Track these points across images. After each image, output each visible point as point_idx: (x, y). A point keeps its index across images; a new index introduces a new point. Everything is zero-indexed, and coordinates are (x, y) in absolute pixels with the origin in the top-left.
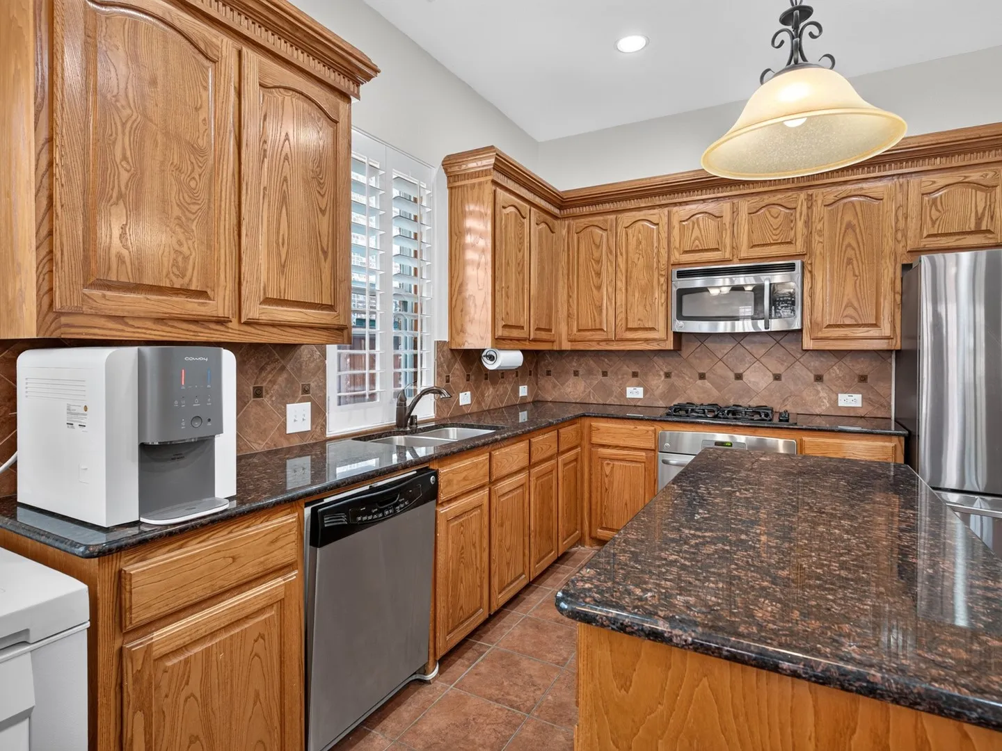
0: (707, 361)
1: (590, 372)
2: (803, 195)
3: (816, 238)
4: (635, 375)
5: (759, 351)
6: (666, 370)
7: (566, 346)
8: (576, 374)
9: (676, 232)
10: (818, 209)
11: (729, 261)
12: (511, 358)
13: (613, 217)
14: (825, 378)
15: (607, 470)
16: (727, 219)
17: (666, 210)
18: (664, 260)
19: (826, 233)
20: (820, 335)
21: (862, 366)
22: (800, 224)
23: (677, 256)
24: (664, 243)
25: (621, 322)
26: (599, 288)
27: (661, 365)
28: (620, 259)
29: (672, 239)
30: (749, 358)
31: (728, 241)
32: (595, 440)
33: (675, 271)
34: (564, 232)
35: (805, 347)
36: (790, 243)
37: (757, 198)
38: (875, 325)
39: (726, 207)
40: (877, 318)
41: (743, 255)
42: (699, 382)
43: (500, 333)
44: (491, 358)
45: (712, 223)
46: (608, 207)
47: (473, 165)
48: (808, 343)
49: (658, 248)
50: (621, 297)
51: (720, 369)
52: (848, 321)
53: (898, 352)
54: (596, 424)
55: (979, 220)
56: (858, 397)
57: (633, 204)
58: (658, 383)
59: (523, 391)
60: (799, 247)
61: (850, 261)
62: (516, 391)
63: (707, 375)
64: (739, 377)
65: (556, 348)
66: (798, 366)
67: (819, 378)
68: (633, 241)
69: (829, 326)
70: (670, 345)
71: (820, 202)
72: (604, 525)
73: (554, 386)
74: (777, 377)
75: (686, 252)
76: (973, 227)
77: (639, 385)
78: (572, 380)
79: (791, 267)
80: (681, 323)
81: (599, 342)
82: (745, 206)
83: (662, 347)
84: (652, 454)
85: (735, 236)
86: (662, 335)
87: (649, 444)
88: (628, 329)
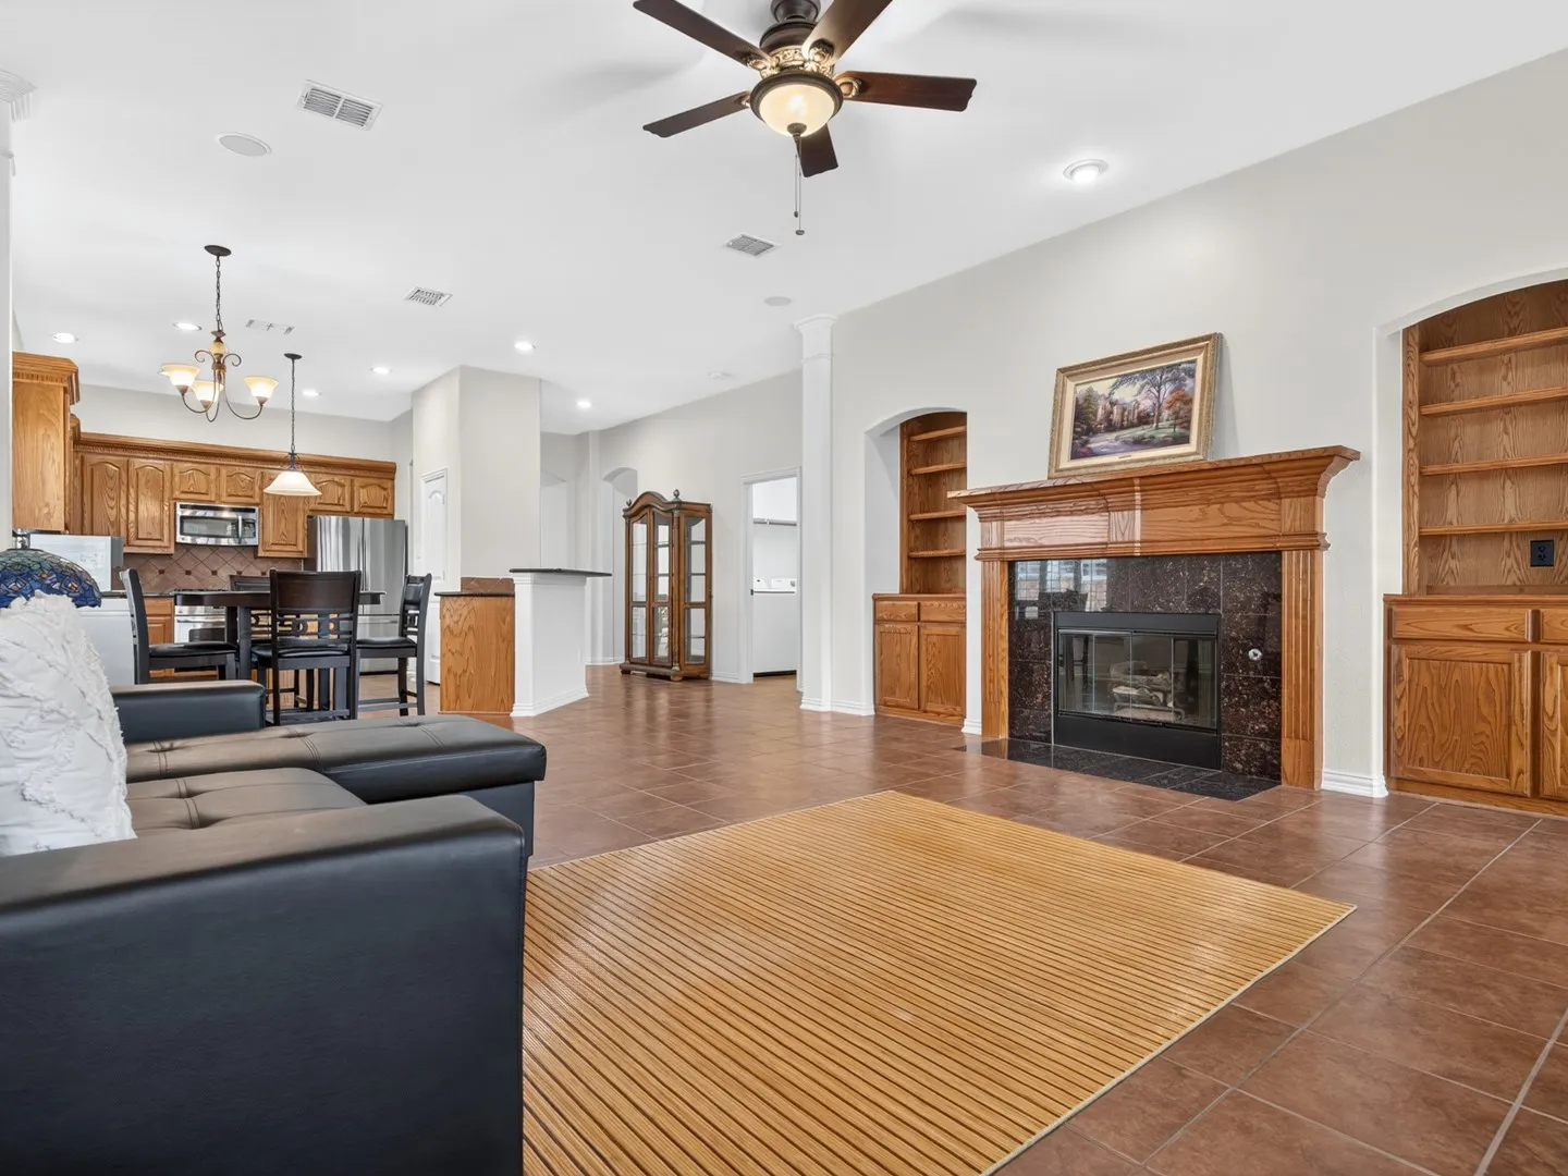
0: (193, 562)
2: (259, 471)
5: (228, 557)
6: (163, 569)
9: (177, 479)
10: (267, 481)
11: (214, 502)
13: (125, 459)
16: (213, 476)
17: (169, 463)
18: (168, 495)
20: (269, 548)
22: (257, 488)
23: (177, 494)
24: (168, 483)
25: (134, 534)
26: (113, 508)
27: (157, 565)
28: (133, 490)
29: (174, 483)
30: (223, 562)
31: (214, 490)
33: (179, 504)
35: (260, 555)
36: (251, 497)
37: (232, 468)
38: (295, 545)
39: (212, 470)
40: (296, 542)
41: (225, 500)
42: (186, 577)
45: (202, 477)
46: (122, 452)
48: (261, 554)
49: (164, 487)
50: (132, 517)
51: (201, 568)
52: (281, 542)
53: (305, 559)
55: (339, 499)
57: (143, 454)
58: (154, 578)
60: (257, 500)
61: (283, 511)
63: (192, 572)
64: (214, 573)
66: (251, 567)
68: (142, 479)
69: (273, 544)
70: (170, 552)
71: (267, 477)
74: (239, 574)
75: (186, 493)
76: (336, 503)
79: (253, 510)
80: (183, 536)
82: (224, 471)
83: (166, 551)
84: (168, 618)
85: (218, 487)
86: (166, 543)
87: (169, 612)
88: (138, 539)
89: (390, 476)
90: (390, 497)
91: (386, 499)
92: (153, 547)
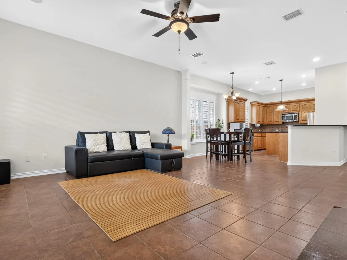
1: (270, 128)
2: (299, 104)
3: (300, 110)
4: (277, 128)
7: (266, 124)
8: (268, 128)
10: (301, 106)
11: (289, 112)
12: (259, 125)
13: (273, 107)
16: (289, 107)
18: (280, 112)
19: (302, 109)
20: (301, 122)
22: (298, 108)
25: (274, 121)
26: (271, 116)
27: (281, 126)
28: (274, 112)
31: (289, 110)
33: (282, 114)
34: (266, 108)
37: (293, 105)
42: (287, 129)
43: (257, 122)
44: (256, 125)
46: (272, 105)
47: (254, 103)
48: (299, 123)
50: (274, 117)
52: (304, 120)
57: (276, 105)
58: (280, 129)
59: (260, 130)
60: (298, 111)
61: (305, 113)
62: (259, 130)
65: (265, 124)
70: (281, 123)
73: (265, 130)
75: (283, 111)
77: (277, 129)
78: (267, 129)
79: (297, 113)
80: (283, 120)
81: (271, 123)
82: (291, 106)
83: (280, 124)
86: (280, 122)
92: (278, 123)
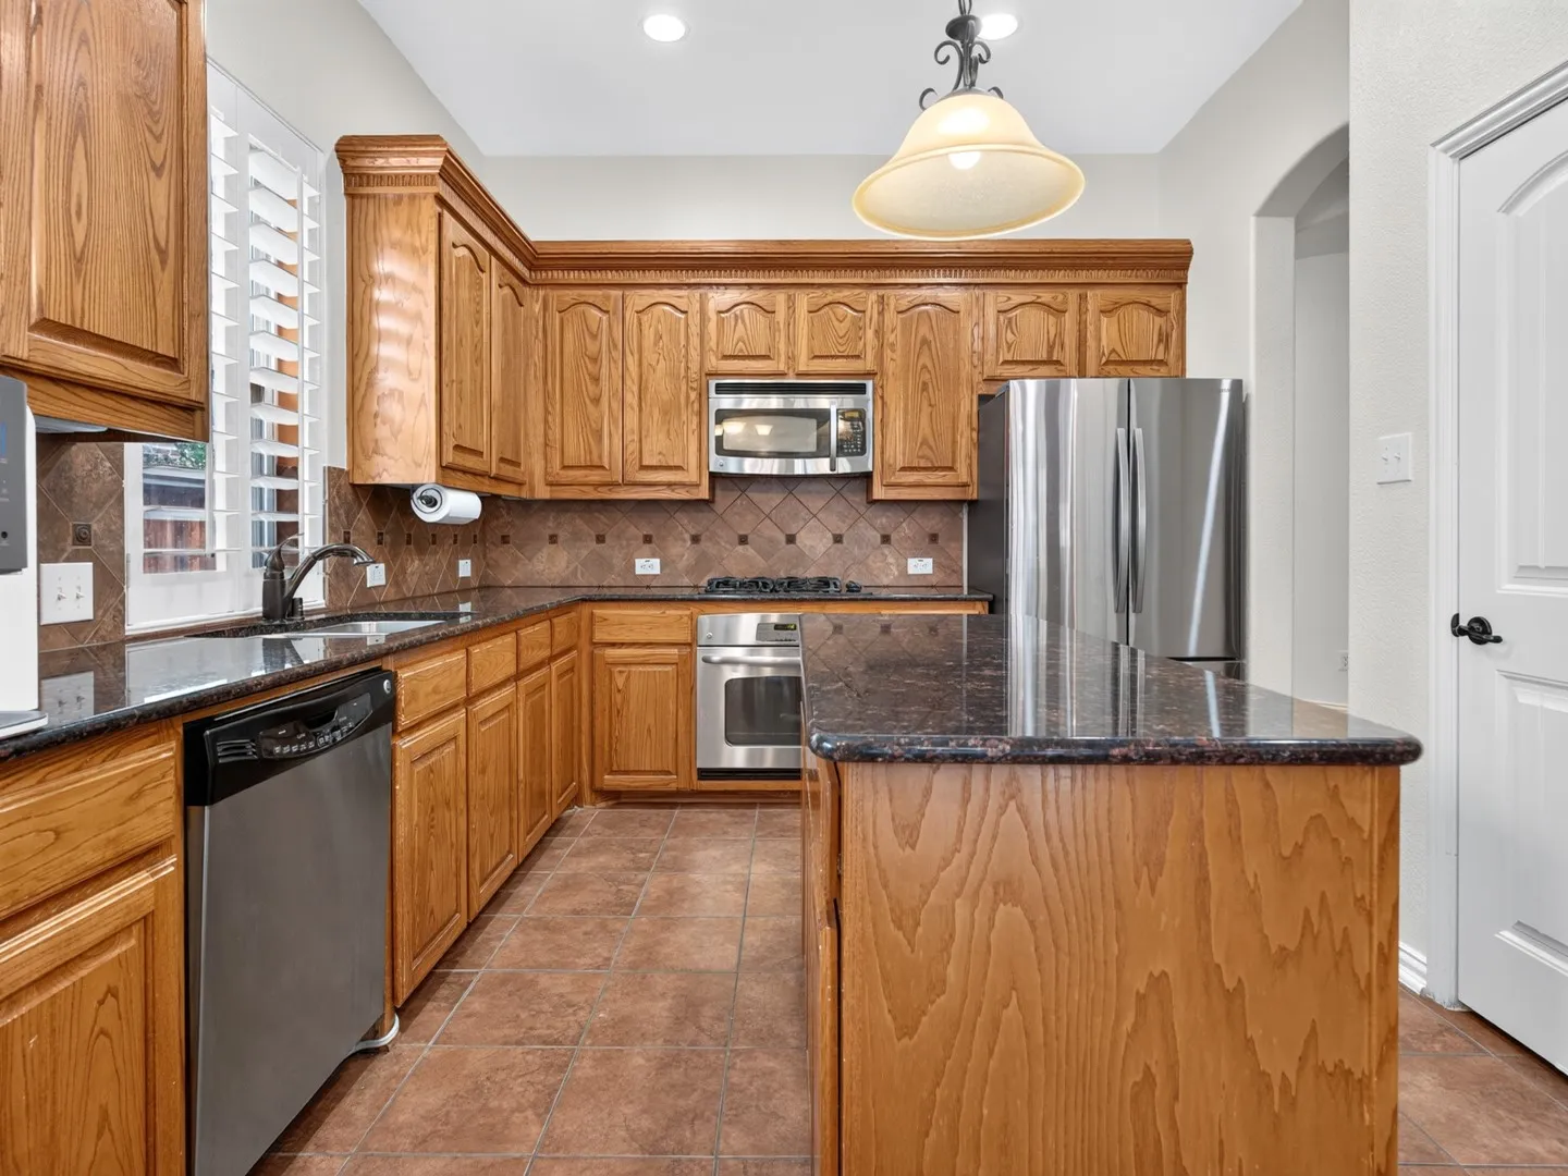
0: (750, 517)
1: (576, 537)
2: (873, 296)
3: (888, 352)
4: (648, 539)
5: (816, 503)
6: (694, 532)
7: (543, 493)
8: (553, 539)
9: (712, 326)
10: (891, 318)
11: (783, 375)
12: (462, 505)
13: (617, 293)
14: (894, 537)
15: (620, 681)
16: (781, 316)
17: (697, 293)
18: (695, 367)
19: (898, 347)
20: (892, 480)
21: (933, 522)
22: (870, 334)
23: (713, 363)
24: (695, 341)
25: (632, 458)
26: (596, 401)
27: (686, 524)
28: (630, 359)
29: (706, 338)
30: (804, 513)
31: (782, 346)
32: (599, 636)
33: (713, 383)
34: (537, 307)
35: (876, 497)
36: (858, 357)
37: (819, 292)
38: (951, 469)
39: (780, 297)
40: (954, 461)
41: (802, 368)
42: (740, 548)
43: (449, 457)
44: (431, 502)
45: (760, 318)
46: (611, 277)
48: (879, 492)
49: (686, 347)
50: (632, 419)
51: (769, 530)
52: (923, 463)
53: (972, 503)
54: (600, 611)
55: (1051, 348)
56: (929, 561)
57: (650, 277)
58: (683, 552)
59: (465, 568)
60: (869, 364)
61: (925, 387)
62: (456, 568)
63: (750, 537)
64: (791, 539)
65: (525, 494)
66: (862, 524)
67: (886, 539)
68: (649, 335)
69: (903, 469)
70: (704, 493)
71: (892, 307)
72: (615, 768)
73: (516, 561)
74: (838, 539)
75: (726, 357)
76: (1045, 357)
77: (654, 556)
78: (548, 549)
79: (861, 389)
80: (721, 459)
81: (597, 486)
82: (803, 300)
83: (689, 494)
84: (686, 651)
85: (791, 341)
86: (692, 477)
87: (684, 636)
88: (643, 468)
89: (1175, 276)
90: (1173, 337)
91: (1164, 339)
92: (670, 485)
